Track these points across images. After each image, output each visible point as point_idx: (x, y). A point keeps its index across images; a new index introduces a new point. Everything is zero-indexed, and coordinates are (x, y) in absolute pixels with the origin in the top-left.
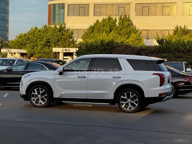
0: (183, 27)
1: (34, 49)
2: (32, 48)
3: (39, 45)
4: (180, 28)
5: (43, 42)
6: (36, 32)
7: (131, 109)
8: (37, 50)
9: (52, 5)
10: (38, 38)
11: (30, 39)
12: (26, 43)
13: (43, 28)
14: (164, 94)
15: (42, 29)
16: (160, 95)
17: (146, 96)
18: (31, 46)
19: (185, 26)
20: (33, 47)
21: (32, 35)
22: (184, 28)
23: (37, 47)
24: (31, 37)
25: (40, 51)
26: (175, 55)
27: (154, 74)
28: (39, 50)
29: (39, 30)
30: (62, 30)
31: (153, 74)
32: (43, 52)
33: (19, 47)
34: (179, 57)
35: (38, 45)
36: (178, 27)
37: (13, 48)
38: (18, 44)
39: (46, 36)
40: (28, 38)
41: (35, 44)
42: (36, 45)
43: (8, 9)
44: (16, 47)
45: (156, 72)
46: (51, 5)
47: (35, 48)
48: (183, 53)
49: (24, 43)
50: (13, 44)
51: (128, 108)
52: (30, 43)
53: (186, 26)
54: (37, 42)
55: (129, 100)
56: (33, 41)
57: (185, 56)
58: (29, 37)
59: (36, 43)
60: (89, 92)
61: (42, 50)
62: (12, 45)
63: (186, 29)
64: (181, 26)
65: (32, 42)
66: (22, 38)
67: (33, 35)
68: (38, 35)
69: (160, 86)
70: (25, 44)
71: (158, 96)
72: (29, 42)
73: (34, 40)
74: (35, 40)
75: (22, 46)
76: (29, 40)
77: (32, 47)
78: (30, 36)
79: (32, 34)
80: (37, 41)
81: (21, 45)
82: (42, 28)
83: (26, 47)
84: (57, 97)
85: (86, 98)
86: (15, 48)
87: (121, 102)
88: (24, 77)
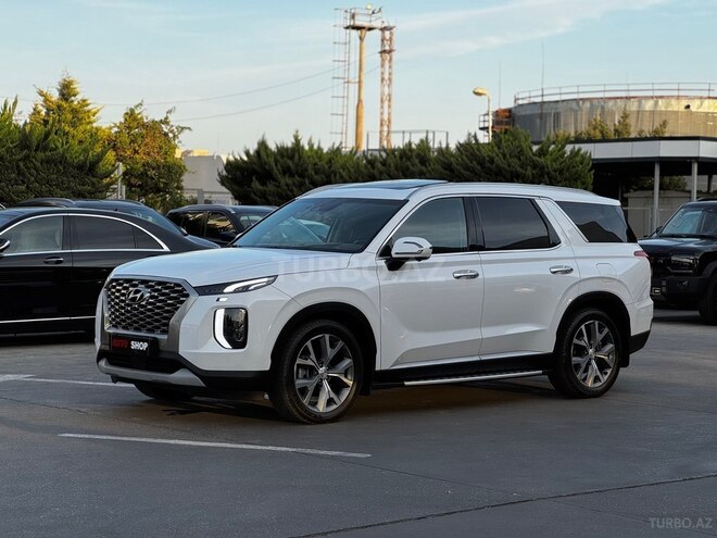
7: (598, 381)
31: (635, 254)
51: (592, 380)
84: (388, 367)
87: (574, 359)
88: (246, 289)
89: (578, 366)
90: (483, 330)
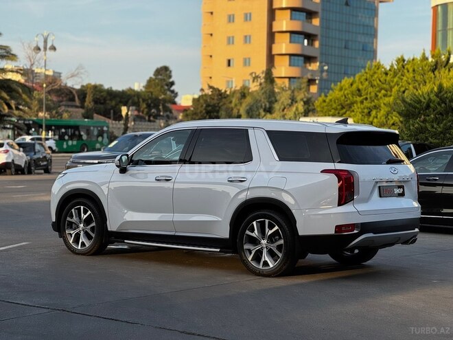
1: (370, 115)
2: (367, 115)
3: (382, 105)
5: (391, 99)
6: (376, 76)
7: (268, 265)
8: (377, 117)
9: (439, 8)
10: (381, 89)
11: (363, 93)
12: (352, 103)
13: (395, 62)
14: (353, 226)
15: (392, 66)
16: (338, 228)
17: (301, 233)
18: (364, 108)
20: (369, 112)
21: (367, 83)
23: (377, 112)
24: (365, 86)
25: (385, 121)
27: (324, 171)
28: (380, 118)
29: (385, 69)
30: (439, 66)
31: (322, 172)
32: (392, 122)
33: (339, 113)
35: (380, 106)
37: (325, 116)
38: (334, 106)
39: (401, 84)
40: (359, 90)
41: (373, 104)
42: (375, 106)
43: (375, 26)
44: (331, 113)
45: (330, 166)
46: (437, 6)
47: (374, 113)
49: (349, 102)
50: (325, 104)
51: (262, 263)
52: (362, 102)
54: (378, 100)
55: (264, 242)
56: (368, 96)
58: (360, 87)
59: (376, 101)
61: (389, 117)
62: (323, 108)
65: (366, 99)
66: (345, 89)
67: (370, 82)
68: (380, 81)
69: (340, 204)
70: (350, 106)
71: (332, 232)
72: (359, 99)
73: (370, 93)
74: (373, 94)
75: (344, 110)
76: (360, 96)
77: (366, 111)
78: (363, 85)
79: (366, 80)
80: (377, 96)
81: (343, 108)
82: (392, 64)
83: (353, 111)
86: (329, 116)
87: (245, 245)
89: (249, 251)
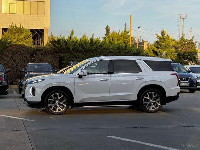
0: (18, 26)
4: (15, 26)
16: (178, 93)
19: (20, 24)
22: (20, 27)
26: (72, 55)
31: (171, 74)
34: (76, 57)
36: (13, 25)
48: (80, 53)
53: (22, 25)
57: (82, 56)
60: (112, 94)
63: (21, 27)
64: (16, 25)
84: (78, 102)
85: (109, 101)
87: (144, 102)
88: (36, 82)
89: (146, 104)
90: (110, 94)
